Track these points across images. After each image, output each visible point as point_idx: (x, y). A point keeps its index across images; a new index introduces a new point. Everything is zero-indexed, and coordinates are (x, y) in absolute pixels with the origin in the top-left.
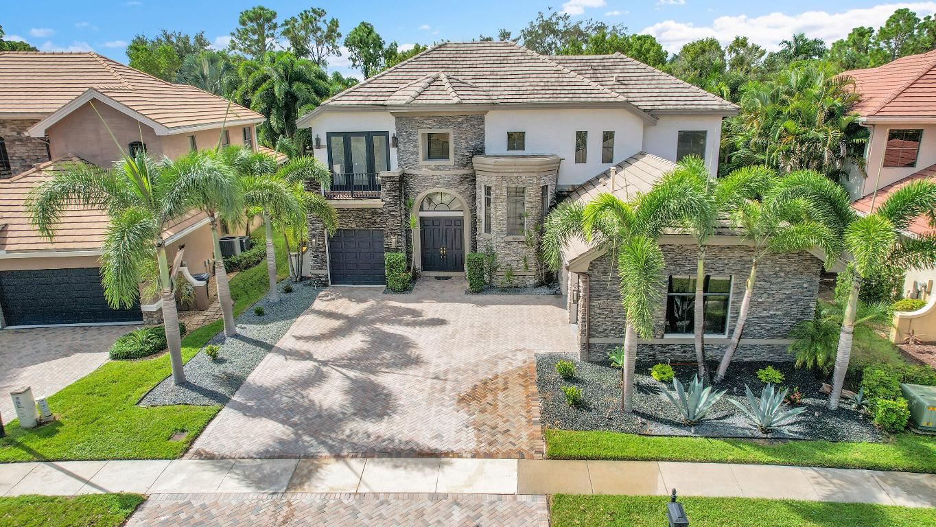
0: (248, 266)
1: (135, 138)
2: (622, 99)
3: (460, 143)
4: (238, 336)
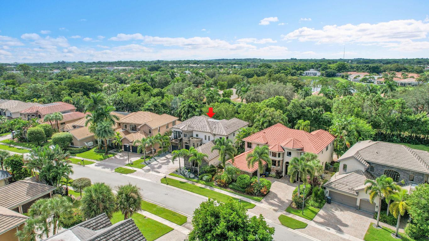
0: (165, 148)
1: (150, 129)
2: (210, 132)
3: (188, 135)
4: (154, 158)
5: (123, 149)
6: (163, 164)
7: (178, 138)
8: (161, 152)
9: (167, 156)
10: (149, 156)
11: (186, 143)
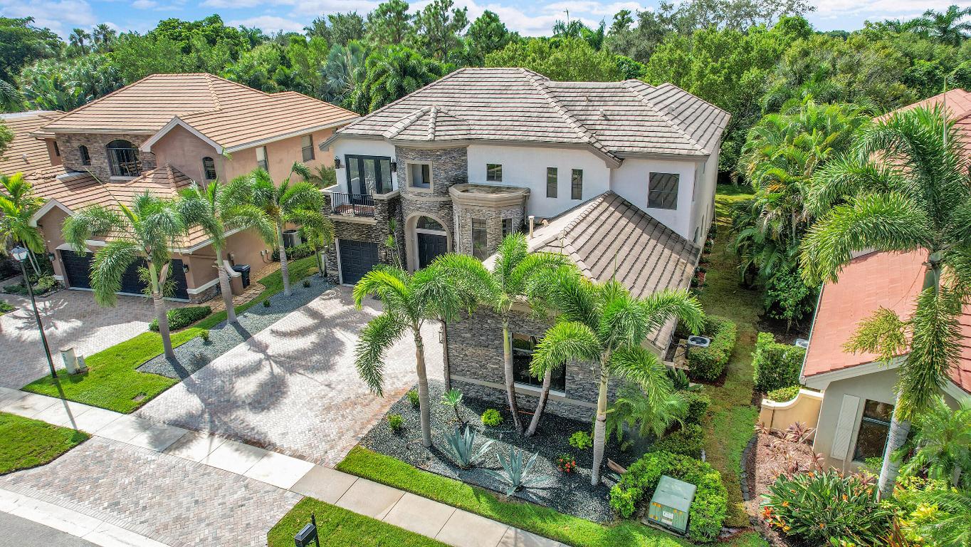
0: (301, 257)
1: (207, 153)
2: (586, 139)
3: (438, 173)
4: (236, 324)
5: (60, 277)
6: (292, 363)
7: (376, 196)
8: (281, 281)
9: (316, 304)
10: (209, 311)
11: (423, 222)
